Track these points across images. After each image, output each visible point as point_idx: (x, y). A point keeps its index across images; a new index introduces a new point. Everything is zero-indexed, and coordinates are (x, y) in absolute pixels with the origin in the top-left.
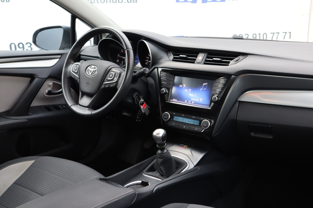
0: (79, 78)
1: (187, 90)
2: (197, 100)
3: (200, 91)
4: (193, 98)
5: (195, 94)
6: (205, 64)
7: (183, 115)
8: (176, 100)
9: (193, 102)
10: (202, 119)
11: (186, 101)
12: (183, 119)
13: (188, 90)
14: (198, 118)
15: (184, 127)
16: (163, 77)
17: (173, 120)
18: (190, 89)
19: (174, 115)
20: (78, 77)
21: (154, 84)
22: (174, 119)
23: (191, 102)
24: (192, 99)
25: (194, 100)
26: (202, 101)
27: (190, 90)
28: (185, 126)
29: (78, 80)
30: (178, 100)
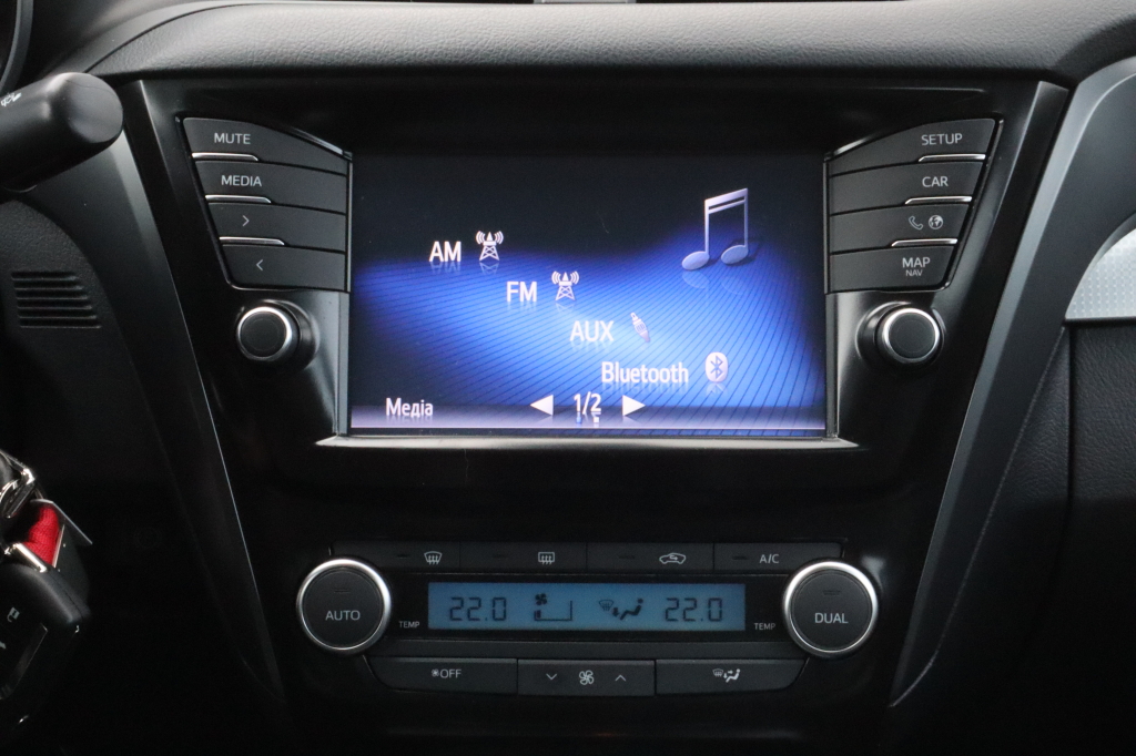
1: (528, 291)
2: (671, 376)
3: (686, 277)
4: (626, 364)
5: (637, 321)
7: (547, 559)
8: (421, 413)
9: (630, 405)
10: (768, 559)
11: (545, 404)
12: (541, 600)
13: (547, 288)
14: (727, 555)
15: (587, 678)
16: (229, 180)
17: (424, 631)
18: (566, 268)
19: (434, 568)
21: (84, 281)
22: (438, 619)
23: (611, 409)
24: (610, 374)
25: (631, 376)
26: (726, 383)
27: (564, 281)
28: (597, 672)
30: (443, 405)
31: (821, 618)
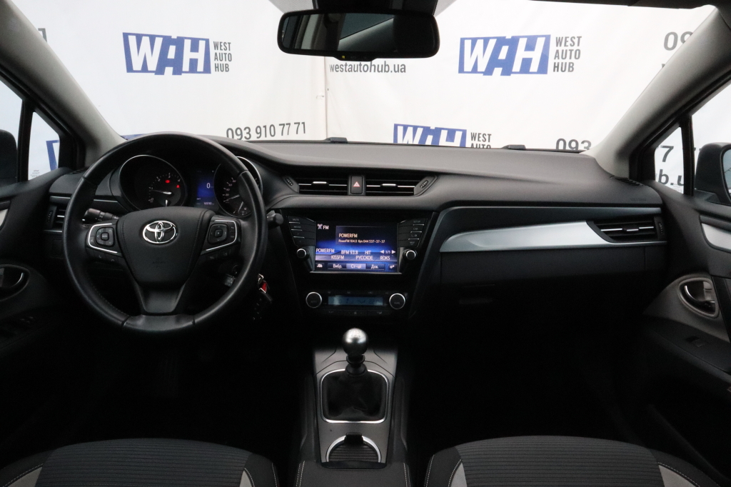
0: (123, 256)
6: (368, 195)
7: (349, 293)
10: (387, 293)
12: (348, 300)
15: (355, 313)
16: (295, 227)
17: (327, 305)
19: (329, 294)
20: (120, 254)
22: (329, 303)
28: (357, 312)
29: (122, 262)
31: (395, 303)
